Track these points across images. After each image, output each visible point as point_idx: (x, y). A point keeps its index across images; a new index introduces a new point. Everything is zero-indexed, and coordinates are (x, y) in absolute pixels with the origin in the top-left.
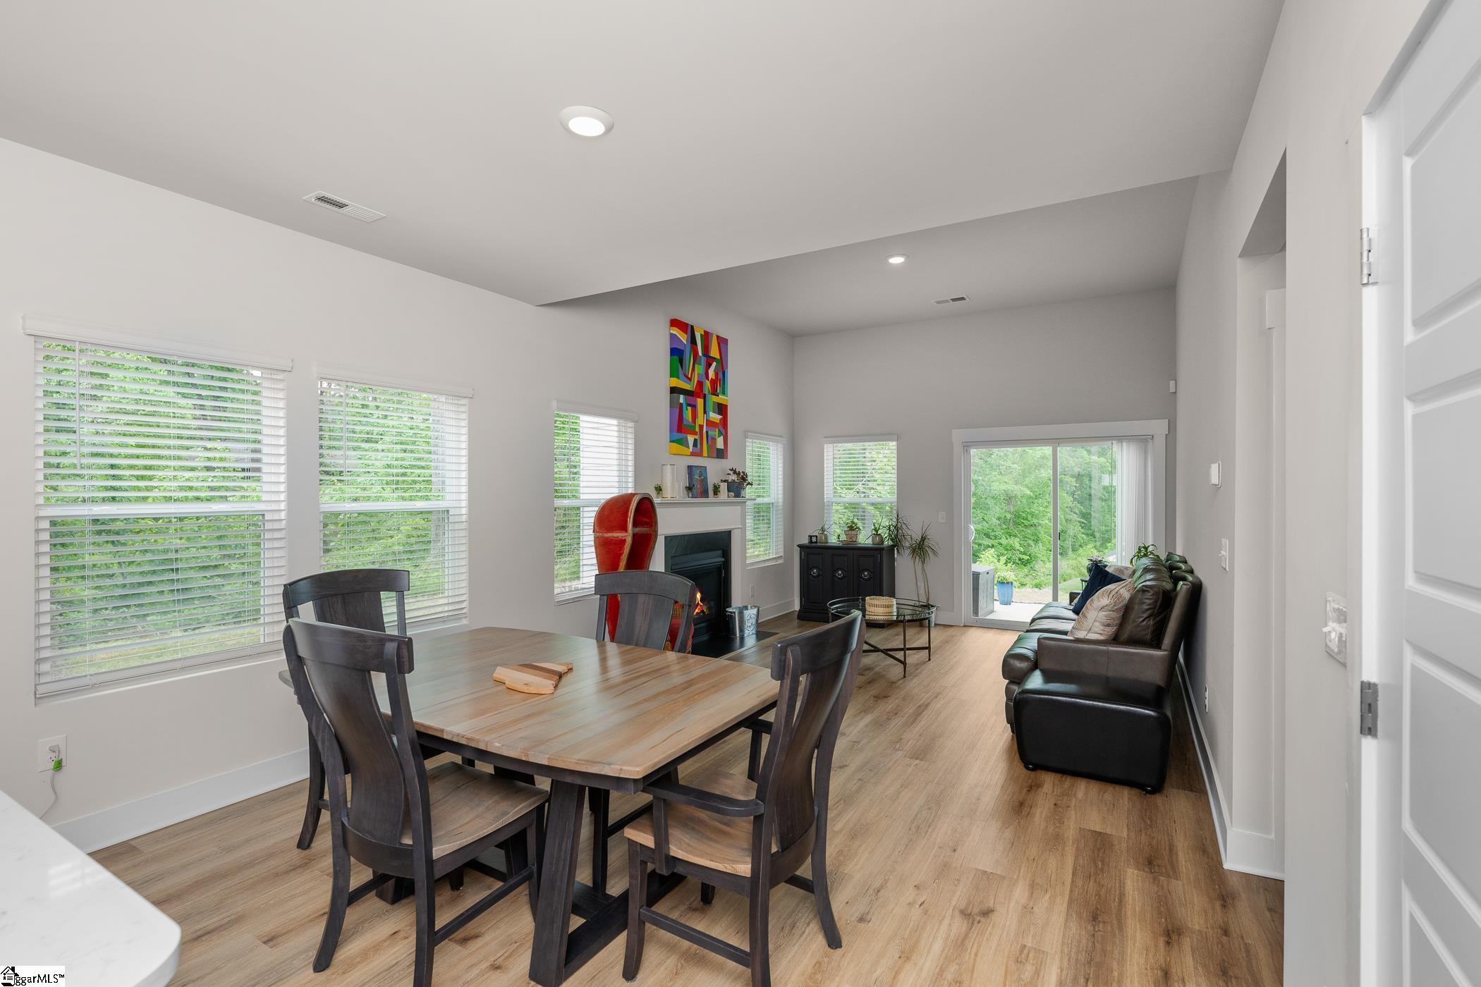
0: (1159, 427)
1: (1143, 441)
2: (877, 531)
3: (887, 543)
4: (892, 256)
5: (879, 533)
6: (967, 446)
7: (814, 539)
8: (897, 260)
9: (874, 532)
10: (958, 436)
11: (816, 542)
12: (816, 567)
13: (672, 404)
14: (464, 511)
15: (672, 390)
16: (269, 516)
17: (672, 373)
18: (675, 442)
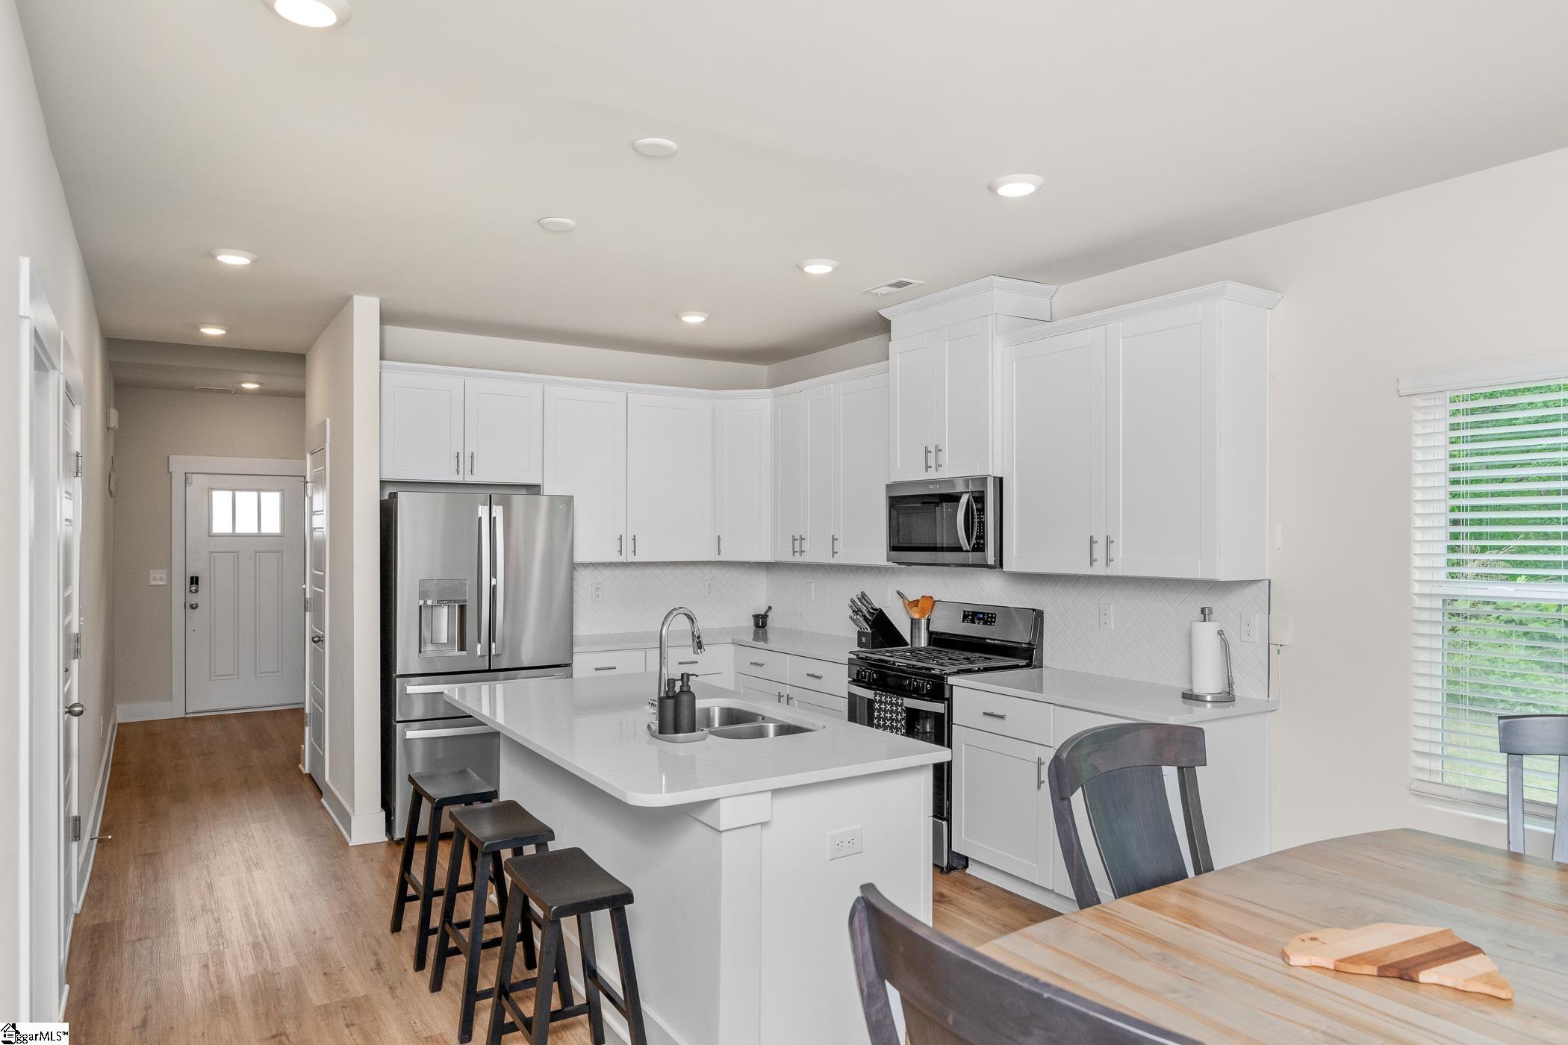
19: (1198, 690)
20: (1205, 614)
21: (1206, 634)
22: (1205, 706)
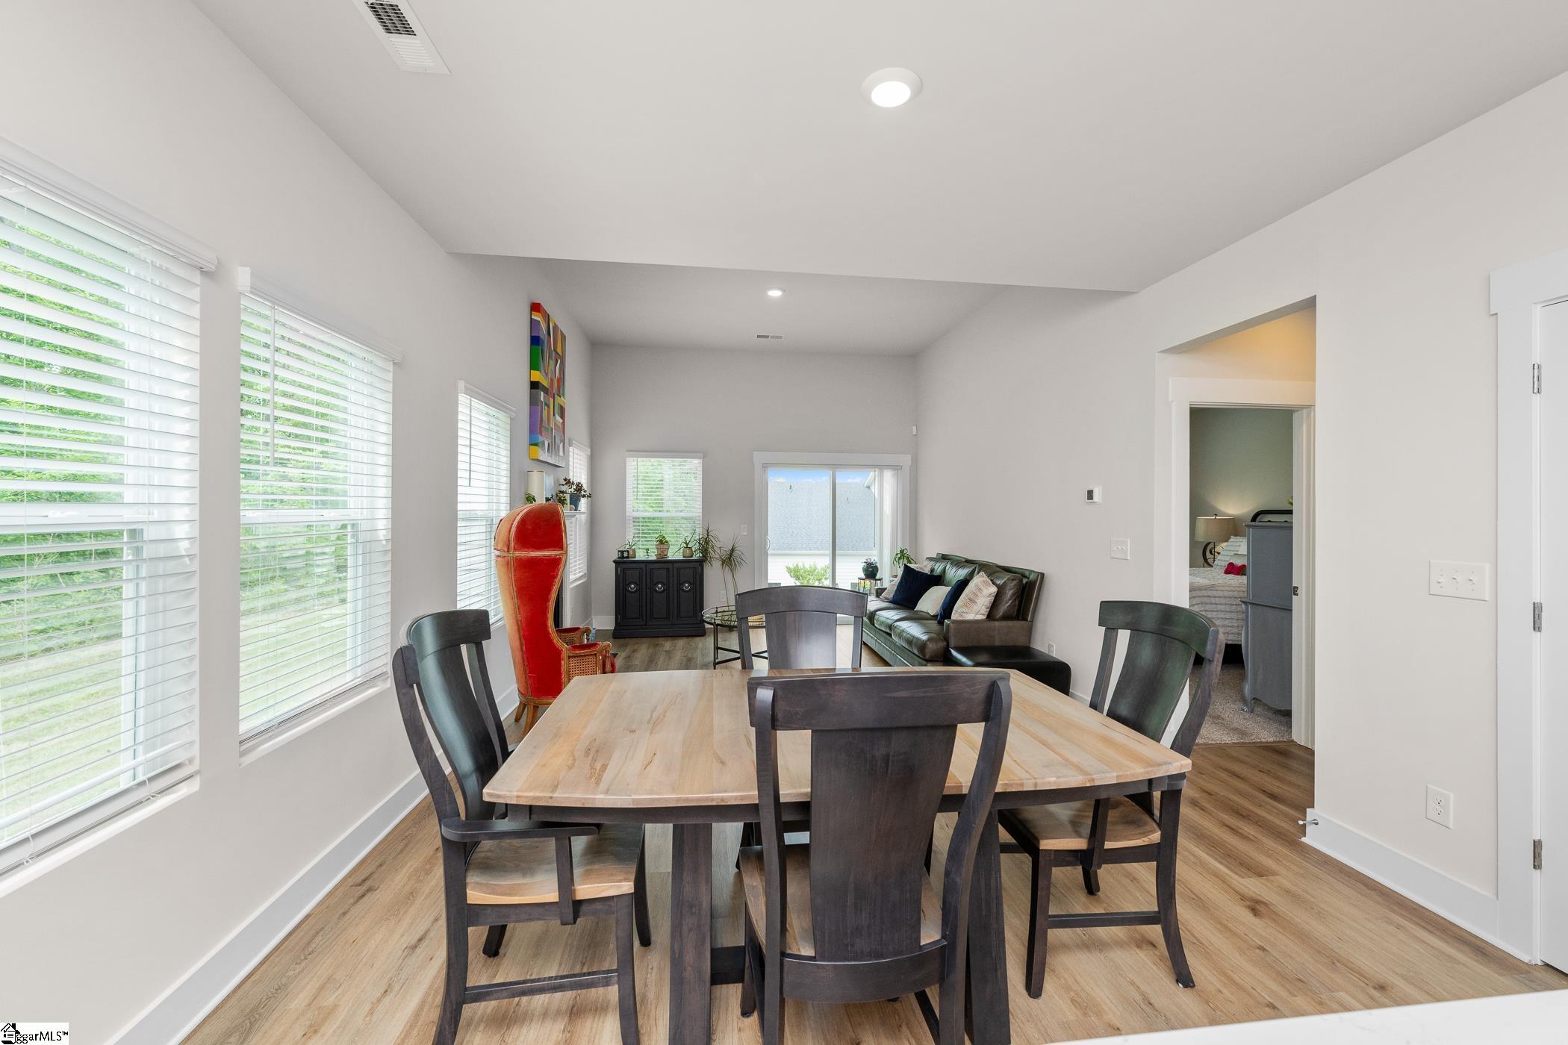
0: (906, 460)
1: (896, 468)
2: (687, 544)
3: (697, 556)
4: (771, 289)
5: (689, 546)
6: (765, 466)
7: (625, 554)
8: (775, 294)
9: (685, 545)
10: (759, 458)
11: (627, 557)
12: (633, 583)
13: (534, 401)
14: (382, 527)
15: (534, 385)
16: (150, 533)
17: (534, 366)
18: (536, 445)
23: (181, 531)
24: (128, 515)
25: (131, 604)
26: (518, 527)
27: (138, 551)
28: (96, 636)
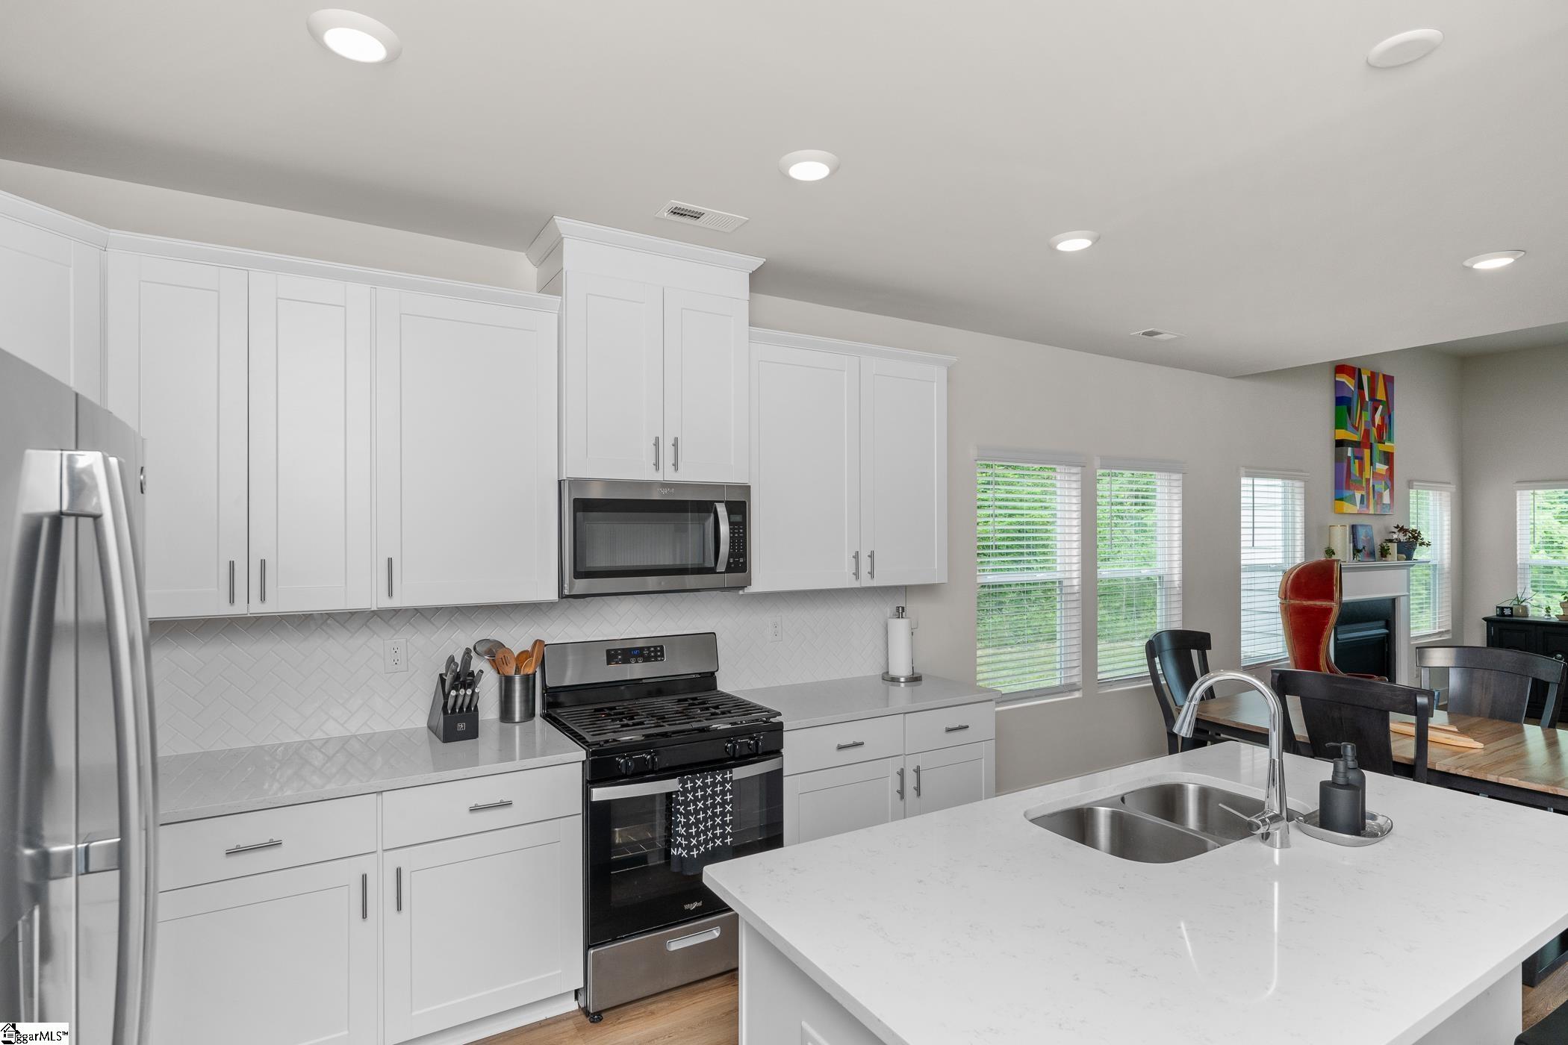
7: (1507, 612)
11: (1510, 615)
13: (1339, 459)
14: (1177, 578)
15: (1340, 444)
16: (1065, 583)
17: (1339, 424)
18: (1341, 499)
19: (894, 672)
20: (900, 612)
21: (900, 628)
22: (899, 685)
23: (1075, 582)
24: (1059, 576)
25: (1059, 604)
26: (1293, 579)
27: (1061, 590)
28: (1042, 639)
